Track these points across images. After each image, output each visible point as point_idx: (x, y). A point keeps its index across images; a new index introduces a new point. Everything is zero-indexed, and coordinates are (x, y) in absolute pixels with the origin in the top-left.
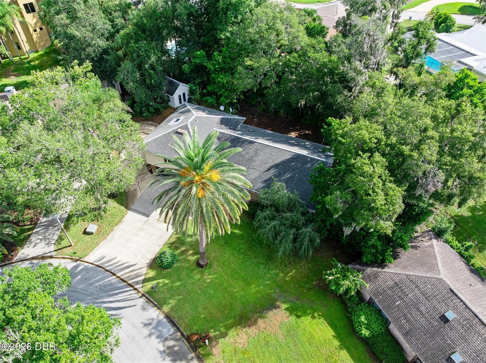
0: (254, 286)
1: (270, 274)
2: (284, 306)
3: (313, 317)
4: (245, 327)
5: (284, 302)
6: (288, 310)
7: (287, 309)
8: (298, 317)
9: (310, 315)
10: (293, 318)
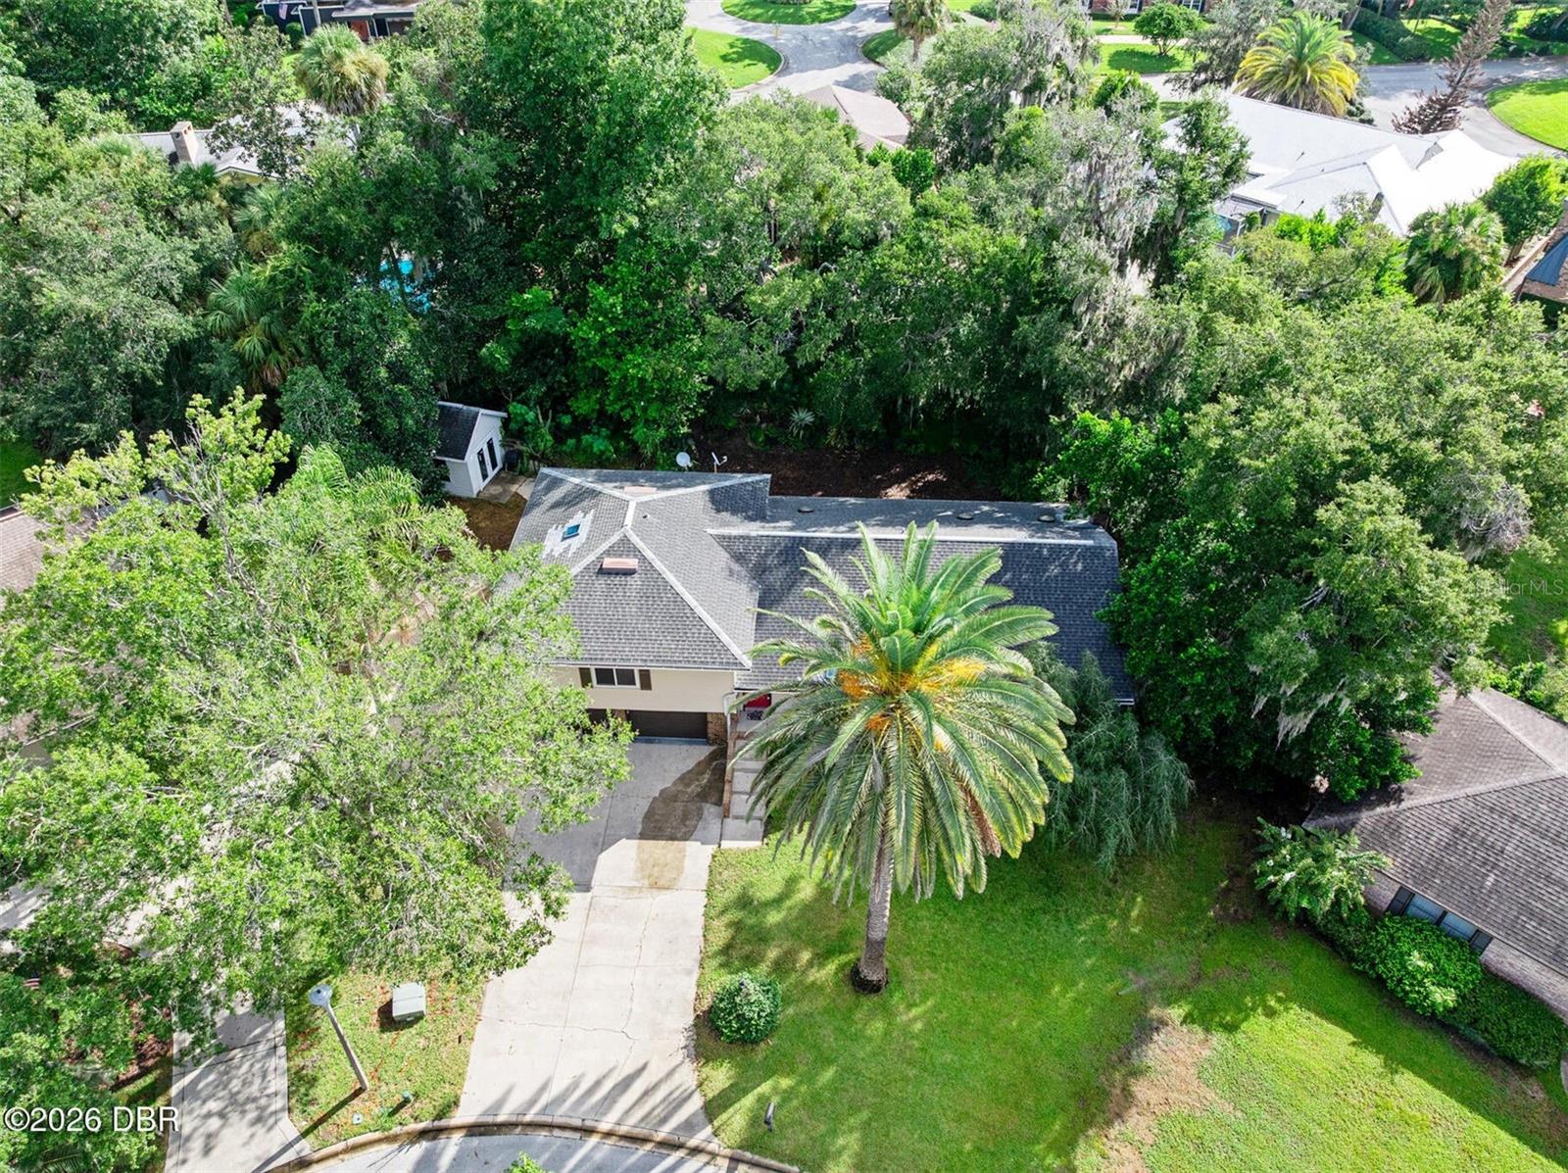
0: (1057, 989)
1: (1082, 933)
2: (1176, 1013)
3: (1271, 1013)
4: (1109, 1123)
5: (1168, 1002)
6: (1193, 1022)
7: (1188, 1019)
8: (1231, 1028)
9: (1260, 1010)
10: (1218, 1038)
